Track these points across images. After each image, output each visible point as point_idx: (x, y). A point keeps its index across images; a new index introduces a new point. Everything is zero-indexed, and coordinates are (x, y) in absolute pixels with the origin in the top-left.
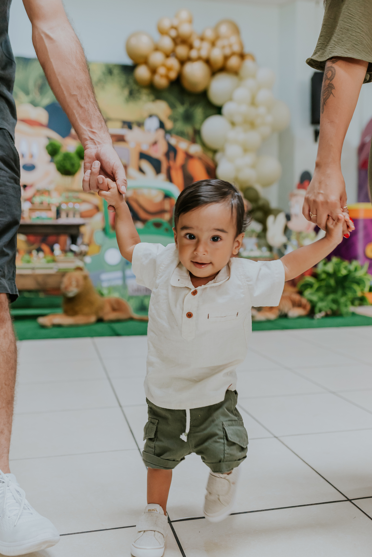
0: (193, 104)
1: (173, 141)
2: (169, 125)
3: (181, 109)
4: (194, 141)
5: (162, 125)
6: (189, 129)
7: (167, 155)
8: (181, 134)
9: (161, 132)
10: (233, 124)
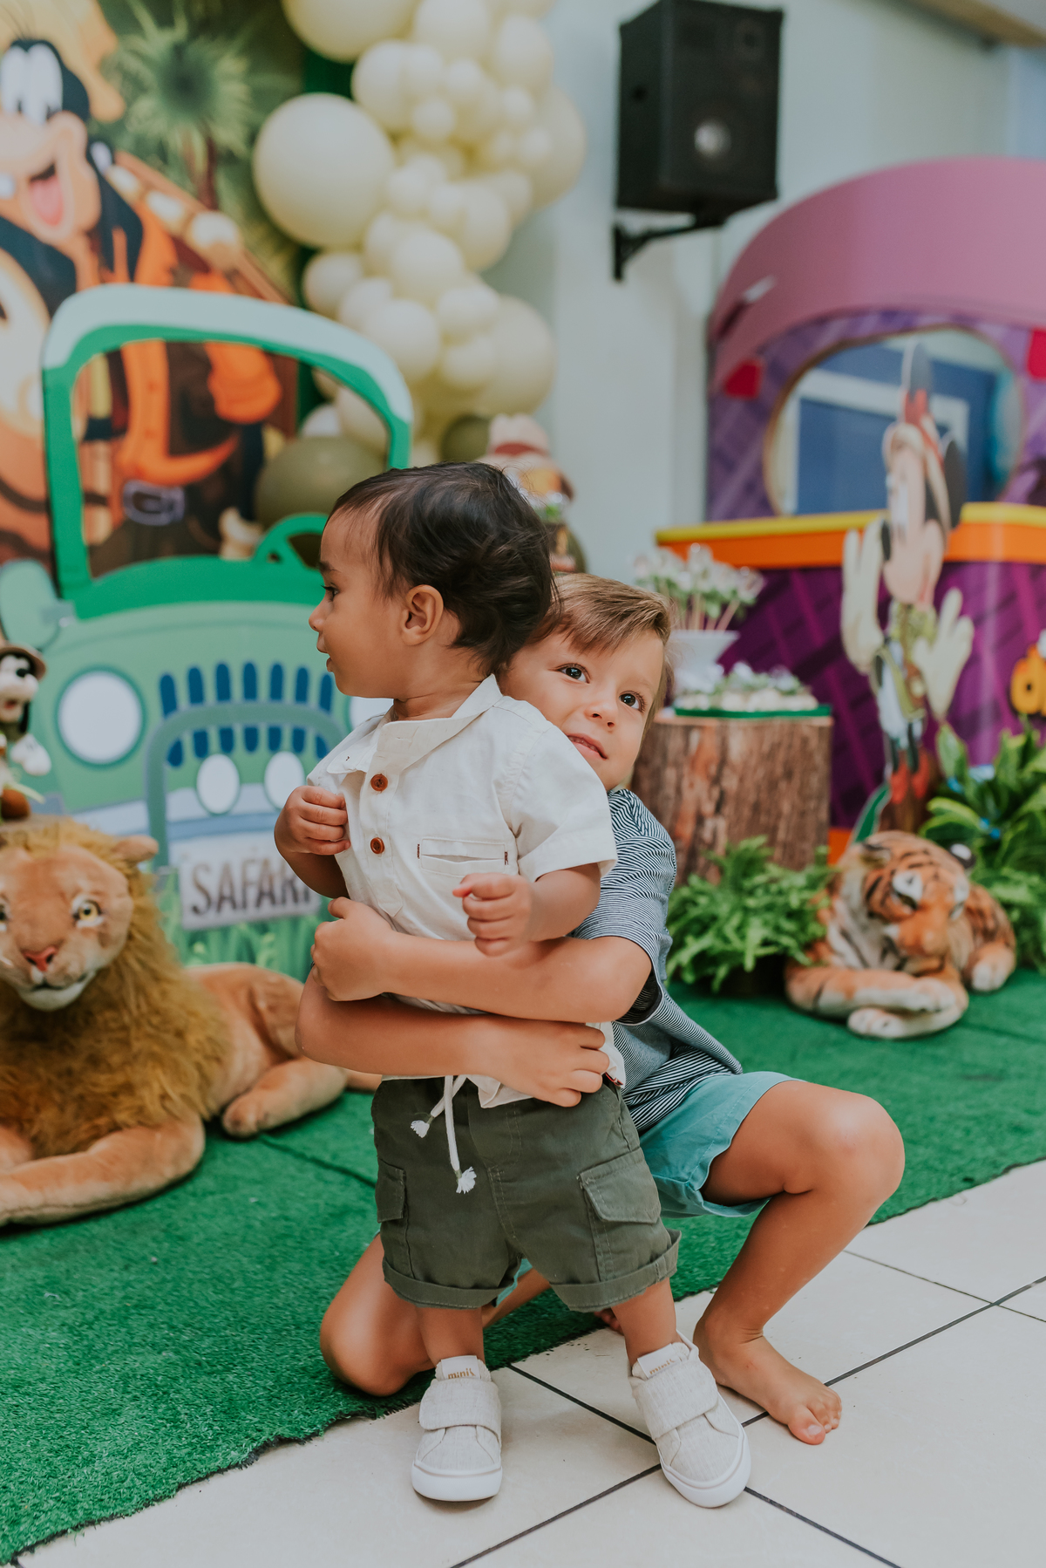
0: (203, 27)
1: (125, 181)
2: (106, 101)
3: (157, 41)
4: (211, 202)
5: (75, 98)
6: (186, 138)
7: (98, 237)
8: (158, 154)
9: (72, 128)
10: (395, 138)
